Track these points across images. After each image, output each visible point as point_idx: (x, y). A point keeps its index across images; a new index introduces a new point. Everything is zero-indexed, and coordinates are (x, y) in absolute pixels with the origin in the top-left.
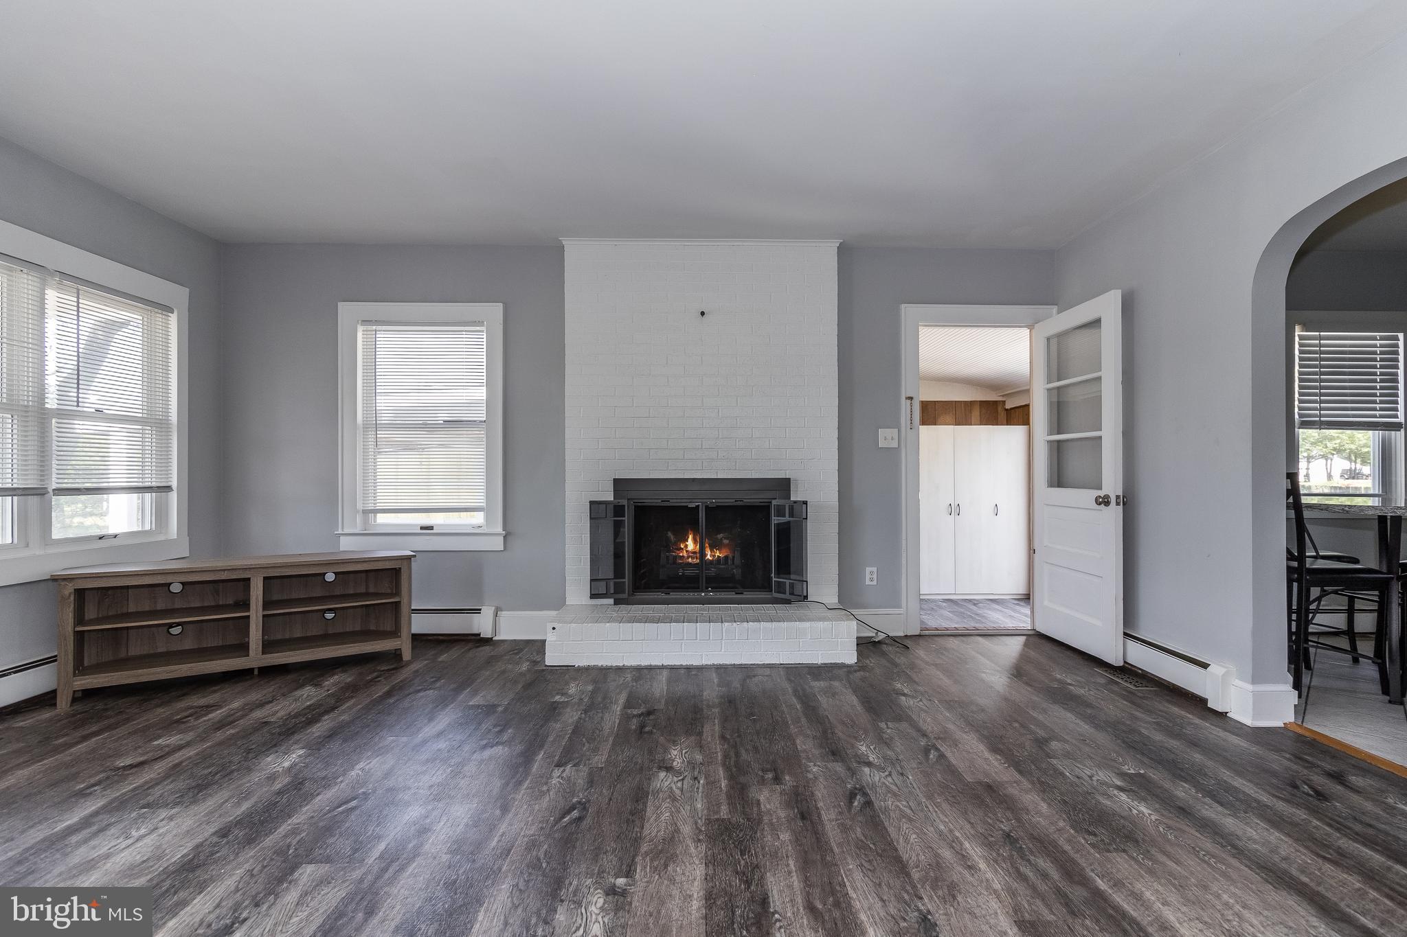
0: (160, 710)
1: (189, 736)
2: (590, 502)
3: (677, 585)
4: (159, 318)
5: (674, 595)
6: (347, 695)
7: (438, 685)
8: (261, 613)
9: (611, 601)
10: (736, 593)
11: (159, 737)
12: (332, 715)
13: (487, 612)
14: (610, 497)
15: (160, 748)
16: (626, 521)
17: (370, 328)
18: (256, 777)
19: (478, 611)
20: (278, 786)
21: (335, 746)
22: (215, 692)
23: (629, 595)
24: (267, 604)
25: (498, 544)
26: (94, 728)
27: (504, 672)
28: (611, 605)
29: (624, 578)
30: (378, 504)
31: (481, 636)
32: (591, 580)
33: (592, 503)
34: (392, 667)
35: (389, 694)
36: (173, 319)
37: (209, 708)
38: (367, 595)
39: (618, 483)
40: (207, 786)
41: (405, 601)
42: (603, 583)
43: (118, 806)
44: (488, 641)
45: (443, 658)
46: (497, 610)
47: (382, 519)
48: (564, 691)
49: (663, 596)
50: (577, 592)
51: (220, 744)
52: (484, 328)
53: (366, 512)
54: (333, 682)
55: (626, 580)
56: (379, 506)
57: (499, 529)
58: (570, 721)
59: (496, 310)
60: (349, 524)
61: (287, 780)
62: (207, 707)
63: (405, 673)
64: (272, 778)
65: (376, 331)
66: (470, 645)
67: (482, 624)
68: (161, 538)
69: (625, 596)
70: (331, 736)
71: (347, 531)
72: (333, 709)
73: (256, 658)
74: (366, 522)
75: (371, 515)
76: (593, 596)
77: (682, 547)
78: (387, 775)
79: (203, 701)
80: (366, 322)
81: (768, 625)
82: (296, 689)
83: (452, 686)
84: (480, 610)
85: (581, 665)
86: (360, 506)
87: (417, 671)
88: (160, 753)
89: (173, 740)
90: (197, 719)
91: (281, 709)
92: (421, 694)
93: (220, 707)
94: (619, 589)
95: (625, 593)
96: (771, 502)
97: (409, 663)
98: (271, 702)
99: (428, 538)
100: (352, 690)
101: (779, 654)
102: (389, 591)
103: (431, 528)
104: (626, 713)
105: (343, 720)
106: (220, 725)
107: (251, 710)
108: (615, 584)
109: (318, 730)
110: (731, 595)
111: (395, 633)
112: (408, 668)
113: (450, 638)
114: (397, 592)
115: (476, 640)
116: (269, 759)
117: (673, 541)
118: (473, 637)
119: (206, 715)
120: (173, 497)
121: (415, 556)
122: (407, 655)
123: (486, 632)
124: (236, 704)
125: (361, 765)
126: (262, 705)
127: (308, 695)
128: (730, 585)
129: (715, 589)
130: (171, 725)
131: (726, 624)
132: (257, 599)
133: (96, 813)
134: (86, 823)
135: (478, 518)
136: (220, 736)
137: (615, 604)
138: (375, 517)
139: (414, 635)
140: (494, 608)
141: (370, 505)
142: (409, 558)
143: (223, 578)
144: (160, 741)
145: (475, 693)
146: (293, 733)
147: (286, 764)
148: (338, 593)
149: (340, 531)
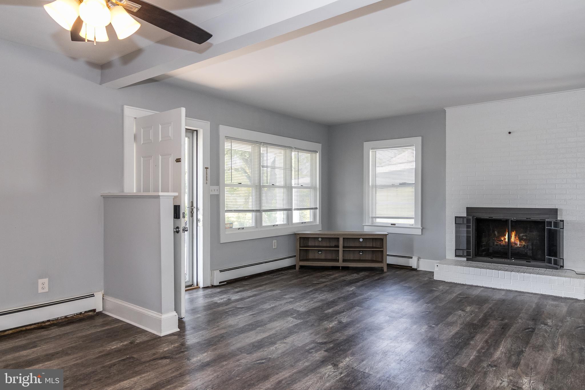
0: (319, 274)
1: (327, 280)
2: (455, 217)
3: (498, 255)
4: (314, 154)
5: (495, 259)
6: (366, 277)
7: (394, 279)
8: (342, 249)
9: (465, 259)
10: (526, 262)
11: (320, 279)
12: (362, 281)
13: (415, 259)
14: (465, 215)
15: (321, 281)
16: (471, 226)
17: (374, 150)
18: (344, 290)
19: (411, 258)
20: (349, 293)
21: (363, 288)
22: (330, 271)
23: (473, 257)
24: (344, 247)
25: (419, 232)
26: (306, 275)
27: (418, 279)
28: (465, 261)
29: (470, 250)
30: (377, 215)
31: (412, 267)
32: (456, 250)
33: (456, 217)
34: (380, 273)
35: (378, 279)
36: (318, 154)
37: (330, 275)
38: (373, 247)
39: (468, 209)
40: (334, 290)
41: (384, 250)
42: (462, 251)
43: (316, 290)
44: (415, 270)
45: (397, 272)
46: (419, 259)
47: (378, 220)
48: (437, 287)
49: (490, 259)
50: (450, 254)
51: (335, 283)
52: (414, 147)
53: (372, 218)
54: (362, 274)
55: (471, 250)
56: (377, 216)
57: (420, 226)
58: (436, 295)
59: (419, 139)
60: (367, 222)
61: (352, 292)
62: (330, 274)
63: (384, 275)
64: (348, 291)
65: (376, 151)
66: (408, 270)
67: (413, 263)
68: (315, 224)
69: (471, 257)
70: (362, 286)
71: (366, 224)
72: (362, 280)
73: (340, 264)
74: (372, 221)
75: (374, 219)
76: (456, 256)
77: (502, 239)
78: (377, 296)
79: (328, 273)
80: (372, 149)
81: (535, 275)
82: (352, 274)
83: (399, 280)
84: (412, 257)
85: (448, 281)
86: (371, 216)
87: (388, 275)
88: (321, 282)
89: (324, 280)
90: (328, 277)
91: (349, 278)
92: (389, 281)
93: (333, 275)
94: (468, 254)
95: (471, 256)
96: (545, 220)
97: (386, 272)
98: (346, 276)
99: (394, 228)
100: (368, 277)
101: (540, 289)
102: (380, 247)
103: (395, 224)
104: (457, 296)
105: (365, 283)
106: (334, 279)
107: (341, 277)
108: (467, 251)
109: (359, 284)
110: (524, 262)
111: (382, 262)
112: (385, 274)
113: (401, 267)
114: (382, 247)
115: (410, 269)
116: (347, 288)
117: (497, 236)
118: (410, 268)
119: (330, 276)
120: (318, 210)
121: (388, 234)
122: (385, 269)
123: (414, 266)
124: (337, 275)
125: (370, 293)
126: (343, 276)
127: (355, 276)
128: (526, 258)
129: (515, 259)
130: (322, 277)
131: (513, 273)
132: (341, 244)
133: (312, 290)
134: (311, 291)
135: (412, 222)
136: (334, 281)
137: (467, 260)
138: (376, 219)
139: (388, 264)
140: (417, 257)
141: (374, 215)
142: (386, 235)
143: (332, 237)
144: (321, 280)
145: (406, 283)
146: (352, 284)
147: (351, 289)
148: (364, 246)
149: (364, 224)
